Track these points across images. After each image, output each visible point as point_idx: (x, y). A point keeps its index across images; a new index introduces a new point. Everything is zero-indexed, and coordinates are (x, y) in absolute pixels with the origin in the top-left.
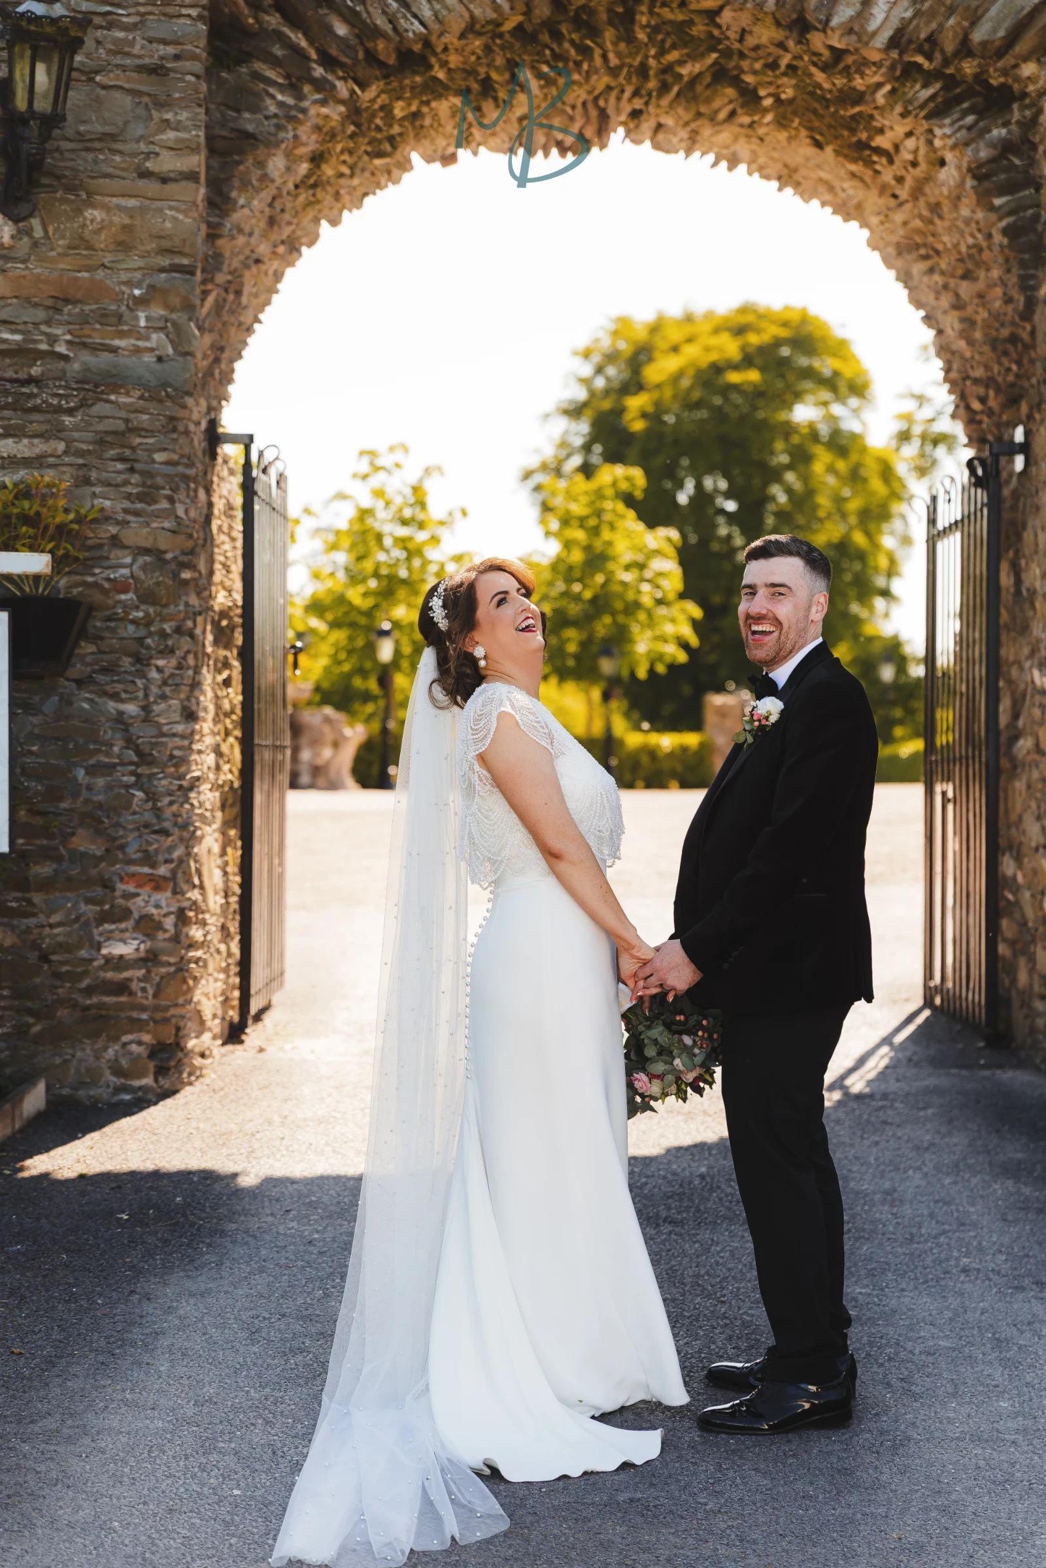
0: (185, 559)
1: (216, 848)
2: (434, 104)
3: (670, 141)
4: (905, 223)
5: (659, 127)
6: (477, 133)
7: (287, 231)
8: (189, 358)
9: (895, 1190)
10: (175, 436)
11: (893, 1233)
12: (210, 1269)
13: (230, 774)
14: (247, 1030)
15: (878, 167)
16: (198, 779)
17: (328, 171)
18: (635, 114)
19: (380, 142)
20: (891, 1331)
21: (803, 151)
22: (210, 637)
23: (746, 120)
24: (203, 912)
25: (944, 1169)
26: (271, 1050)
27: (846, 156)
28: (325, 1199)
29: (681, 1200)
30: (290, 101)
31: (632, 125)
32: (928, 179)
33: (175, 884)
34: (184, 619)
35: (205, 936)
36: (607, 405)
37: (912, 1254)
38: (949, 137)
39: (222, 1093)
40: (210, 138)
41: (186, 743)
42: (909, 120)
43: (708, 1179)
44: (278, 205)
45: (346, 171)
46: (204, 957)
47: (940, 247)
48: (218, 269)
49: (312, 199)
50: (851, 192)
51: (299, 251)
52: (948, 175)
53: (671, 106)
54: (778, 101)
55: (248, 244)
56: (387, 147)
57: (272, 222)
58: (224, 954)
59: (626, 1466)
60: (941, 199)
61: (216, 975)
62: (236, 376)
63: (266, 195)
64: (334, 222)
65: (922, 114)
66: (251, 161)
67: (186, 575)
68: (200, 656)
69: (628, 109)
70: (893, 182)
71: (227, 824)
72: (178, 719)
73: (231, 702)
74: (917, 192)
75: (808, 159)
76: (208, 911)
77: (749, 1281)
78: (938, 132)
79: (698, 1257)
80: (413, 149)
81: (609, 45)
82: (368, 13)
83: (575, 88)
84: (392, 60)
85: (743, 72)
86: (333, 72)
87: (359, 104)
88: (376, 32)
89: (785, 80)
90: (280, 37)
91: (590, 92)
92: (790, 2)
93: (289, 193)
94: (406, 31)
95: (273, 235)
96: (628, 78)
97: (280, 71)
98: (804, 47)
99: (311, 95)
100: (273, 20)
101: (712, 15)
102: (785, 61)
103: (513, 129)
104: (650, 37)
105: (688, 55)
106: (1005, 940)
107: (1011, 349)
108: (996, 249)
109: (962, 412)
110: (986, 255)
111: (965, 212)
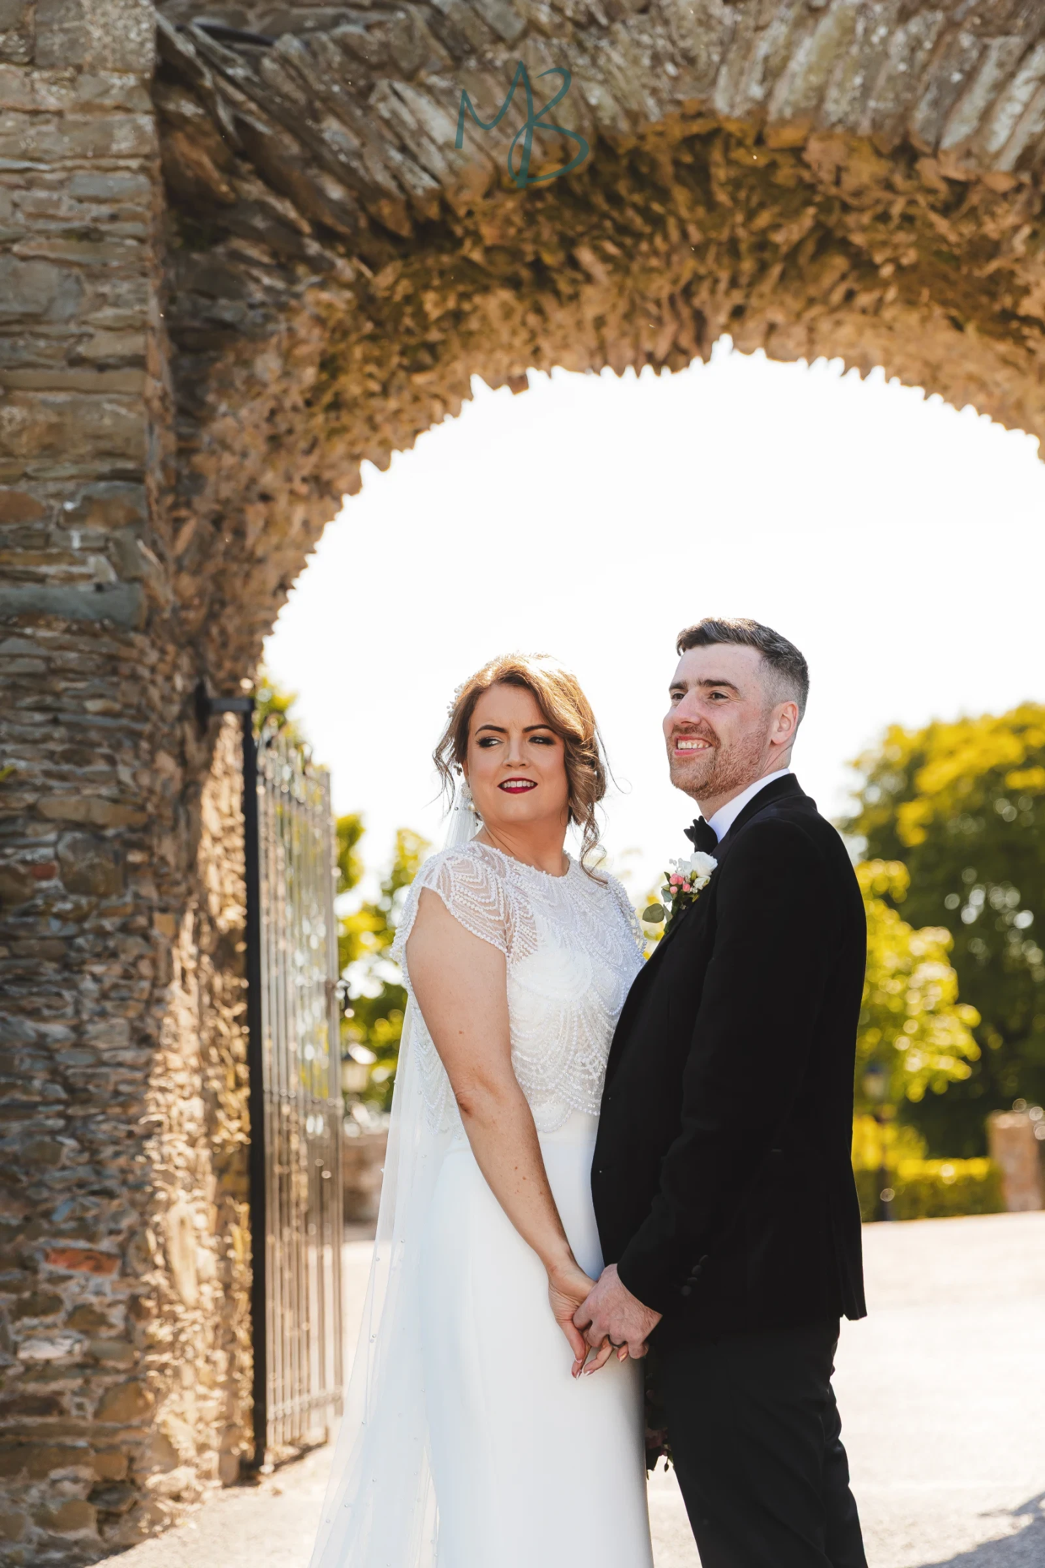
0: (134, 837)
2: (478, 299)
3: (786, 346)
5: (772, 328)
6: (545, 345)
7: (307, 465)
8: (137, 586)
10: (115, 679)
14: (263, 1469)
15: (1031, 344)
16: (159, 1124)
17: (351, 385)
18: (738, 313)
19: (415, 350)
21: (943, 336)
23: (867, 300)
24: (170, 1303)
27: (992, 335)
30: (280, 285)
31: (736, 327)
33: (124, 1265)
34: (134, 914)
35: (178, 1335)
41: (139, 1075)
44: (281, 423)
46: (176, 1363)
48: (198, 493)
49: (336, 425)
50: (1006, 386)
51: (337, 499)
53: (774, 291)
54: (900, 269)
55: (241, 467)
56: (426, 358)
57: (275, 441)
64: (383, 466)
66: (231, 357)
67: (135, 857)
68: (165, 968)
69: (727, 306)
71: (226, 1194)
72: (125, 1043)
75: (949, 347)
76: (181, 1302)
80: (468, 367)
81: (684, 213)
82: (367, 169)
83: (655, 276)
84: (406, 231)
85: (849, 231)
86: (333, 248)
87: (372, 290)
88: (379, 192)
89: (901, 237)
90: (262, 207)
91: (675, 282)
92: (889, 123)
93: (295, 409)
94: (414, 187)
95: (282, 462)
96: (718, 259)
97: (265, 247)
98: (915, 183)
99: (306, 278)
100: (254, 189)
101: (797, 152)
102: (897, 209)
103: (590, 339)
104: (734, 199)
105: (781, 215)
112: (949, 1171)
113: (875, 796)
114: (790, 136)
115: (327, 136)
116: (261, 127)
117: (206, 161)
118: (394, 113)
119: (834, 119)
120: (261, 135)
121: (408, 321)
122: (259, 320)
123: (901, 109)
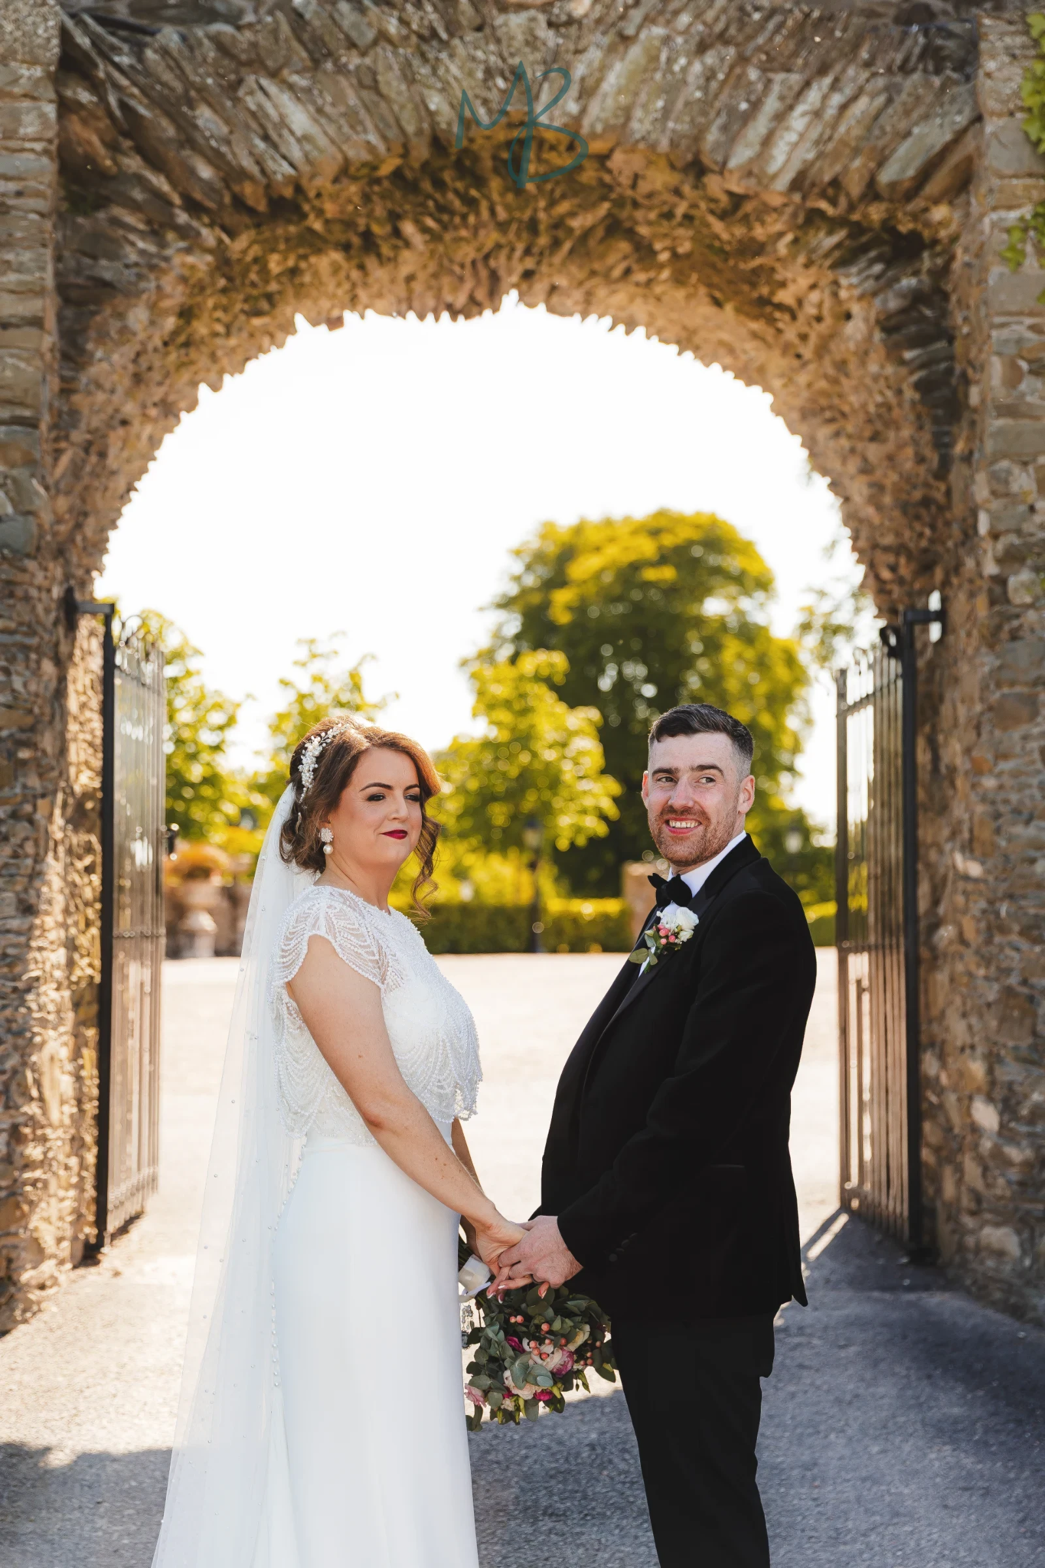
0: (23, 736)
1: (65, 1053)
2: (312, 259)
3: (565, 303)
4: (809, 385)
5: (553, 289)
6: (362, 294)
7: (158, 393)
8: (30, 517)
9: (815, 1464)
10: (11, 601)
11: (815, 1529)
13: (88, 969)
14: (104, 1250)
15: (780, 325)
16: (37, 979)
17: (201, 328)
18: (528, 275)
19: (256, 299)
21: (703, 310)
22: (59, 821)
23: (641, 277)
24: (42, 1127)
25: (871, 1431)
26: (128, 1274)
27: (746, 314)
29: (565, 1481)
30: (152, 248)
31: (524, 286)
32: (832, 335)
33: (7, 1099)
34: (21, 803)
35: (46, 1153)
36: (536, 599)
38: (856, 287)
40: (61, 284)
41: (23, 939)
42: (813, 270)
43: (599, 1451)
44: (144, 362)
45: (220, 328)
46: (44, 1176)
47: (846, 409)
48: (74, 426)
49: (185, 359)
50: (753, 354)
51: (177, 416)
52: (855, 330)
53: (564, 263)
54: (675, 255)
55: (109, 401)
56: (264, 305)
57: (138, 379)
58: (74, 1168)
60: (848, 356)
61: (61, 1194)
62: (110, 546)
64: (216, 387)
65: (828, 262)
66: (109, 311)
67: (24, 754)
68: (44, 842)
69: (519, 269)
70: (796, 341)
71: (81, 1024)
72: (13, 913)
73: (94, 890)
74: (822, 350)
75: (707, 319)
76: (50, 1124)
78: (844, 282)
80: (296, 310)
81: (495, 197)
82: (234, 154)
83: (463, 244)
84: (262, 207)
85: (636, 223)
86: (199, 218)
87: (229, 254)
88: (243, 175)
89: (681, 232)
90: (140, 180)
91: (479, 250)
92: (684, 143)
93: (156, 350)
94: (275, 173)
95: (141, 395)
96: (518, 235)
97: (141, 216)
98: (701, 193)
99: (175, 243)
100: (133, 163)
101: (602, 159)
102: (681, 209)
103: (401, 290)
104: (539, 188)
105: (580, 206)
106: (928, 1145)
107: (923, 512)
108: (907, 406)
109: (871, 581)
110: (896, 412)
111: (873, 368)
112: (588, 908)
113: (530, 581)
114: (597, 147)
115: (200, 123)
116: (142, 110)
117: (95, 139)
118: (260, 106)
119: (638, 136)
120: (142, 117)
121: (253, 276)
122: (133, 279)
123: (695, 131)
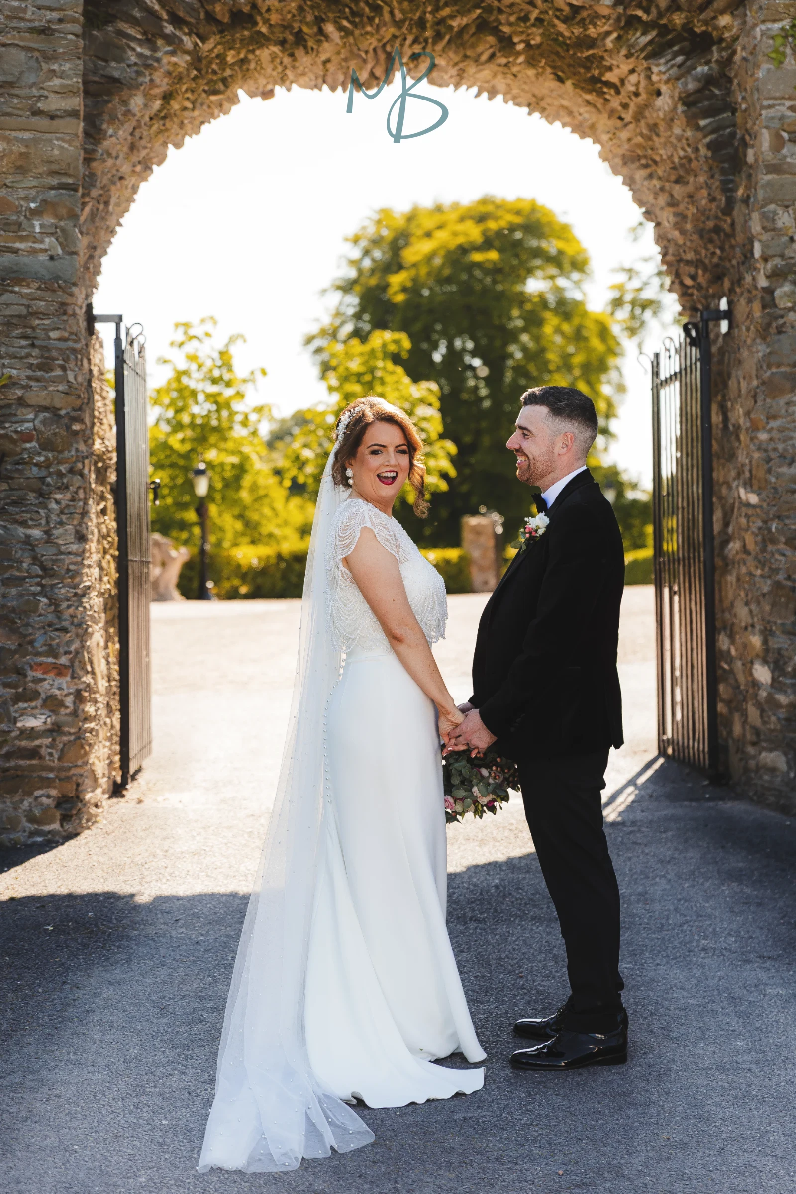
0: (75, 414)
1: (102, 643)
2: (257, 52)
3: (442, 77)
4: (629, 140)
6: (290, 74)
7: (143, 154)
8: (75, 256)
9: (646, 893)
10: (65, 318)
11: (648, 924)
12: (122, 965)
13: (108, 585)
14: (128, 787)
15: (607, 96)
16: (89, 587)
17: (175, 106)
19: (215, 82)
20: (651, 994)
21: (549, 84)
22: (93, 476)
23: (503, 61)
24: (94, 693)
25: (684, 876)
26: (147, 802)
27: (582, 88)
28: (205, 910)
29: (481, 904)
30: (147, 53)
31: (412, 65)
32: (647, 106)
33: (73, 671)
34: (75, 462)
35: (96, 711)
37: (663, 939)
38: (664, 73)
39: (113, 835)
40: (85, 83)
41: (79, 559)
42: (632, 60)
44: (137, 134)
45: (189, 105)
46: (96, 728)
47: (657, 158)
48: (93, 185)
49: (163, 128)
50: (586, 116)
51: (151, 169)
52: (664, 103)
53: (443, 50)
54: (529, 46)
55: (115, 165)
56: (221, 86)
57: (133, 147)
58: (109, 726)
59: (458, 1095)
60: (658, 121)
61: (104, 742)
62: (103, 269)
63: (128, 127)
64: (178, 146)
65: (642, 55)
66: (117, 100)
67: (76, 427)
68: (88, 490)
69: (409, 53)
70: (620, 108)
71: (109, 623)
72: (73, 540)
73: (107, 527)
74: (639, 116)
75: (552, 91)
76: (98, 692)
77: (540, 961)
78: (655, 69)
79: (498, 945)
80: (241, 87)
83: (368, 37)
84: (226, 19)
85: (500, 23)
86: (181, 29)
87: (201, 54)
89: (534, 30)
91: (379, 40)
93: (145, 124)
95: (133, 157)
96: (409, 29)
97: (140, 29)
98: (549, 5)
99: (163, 48)
102: (534, 15)
103: (319, 70)
105: (458, 11)
106: (723, 701)
107: (715, 237)
108: (702, 160)
109: (677, 286)
110: (694, 164)
111: (677, 131)
113: (367, 263)
121: (215, 67)
